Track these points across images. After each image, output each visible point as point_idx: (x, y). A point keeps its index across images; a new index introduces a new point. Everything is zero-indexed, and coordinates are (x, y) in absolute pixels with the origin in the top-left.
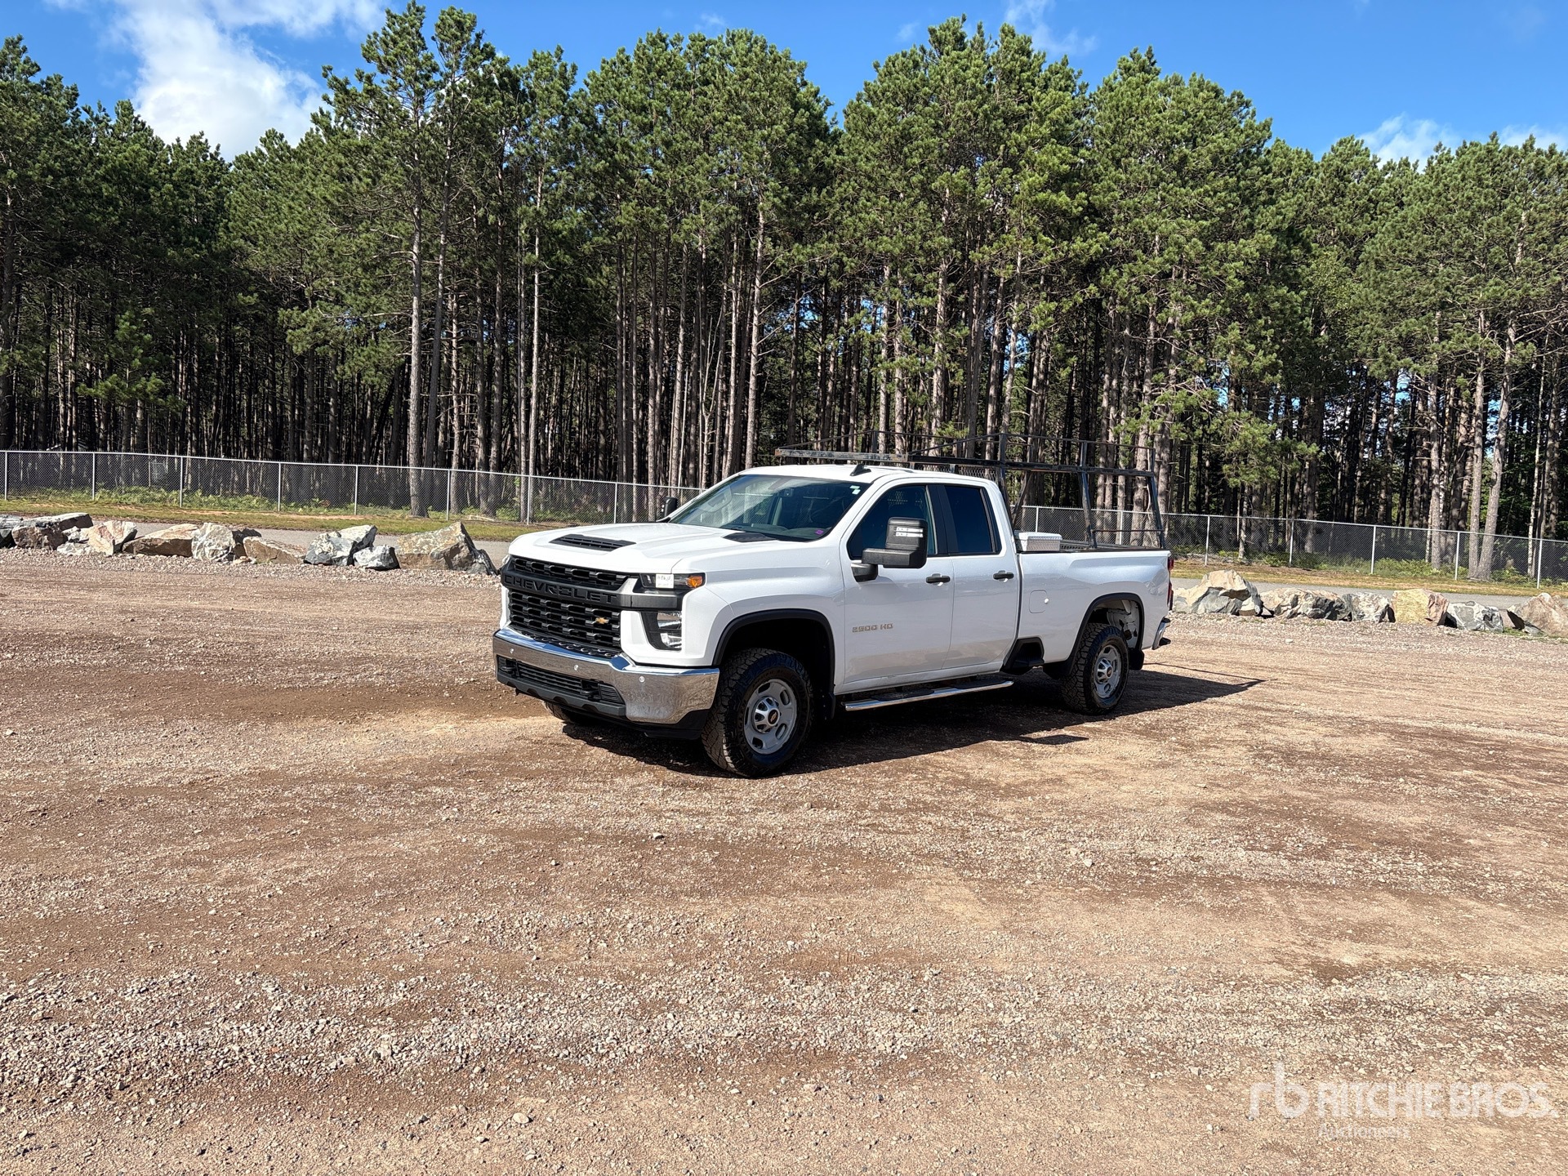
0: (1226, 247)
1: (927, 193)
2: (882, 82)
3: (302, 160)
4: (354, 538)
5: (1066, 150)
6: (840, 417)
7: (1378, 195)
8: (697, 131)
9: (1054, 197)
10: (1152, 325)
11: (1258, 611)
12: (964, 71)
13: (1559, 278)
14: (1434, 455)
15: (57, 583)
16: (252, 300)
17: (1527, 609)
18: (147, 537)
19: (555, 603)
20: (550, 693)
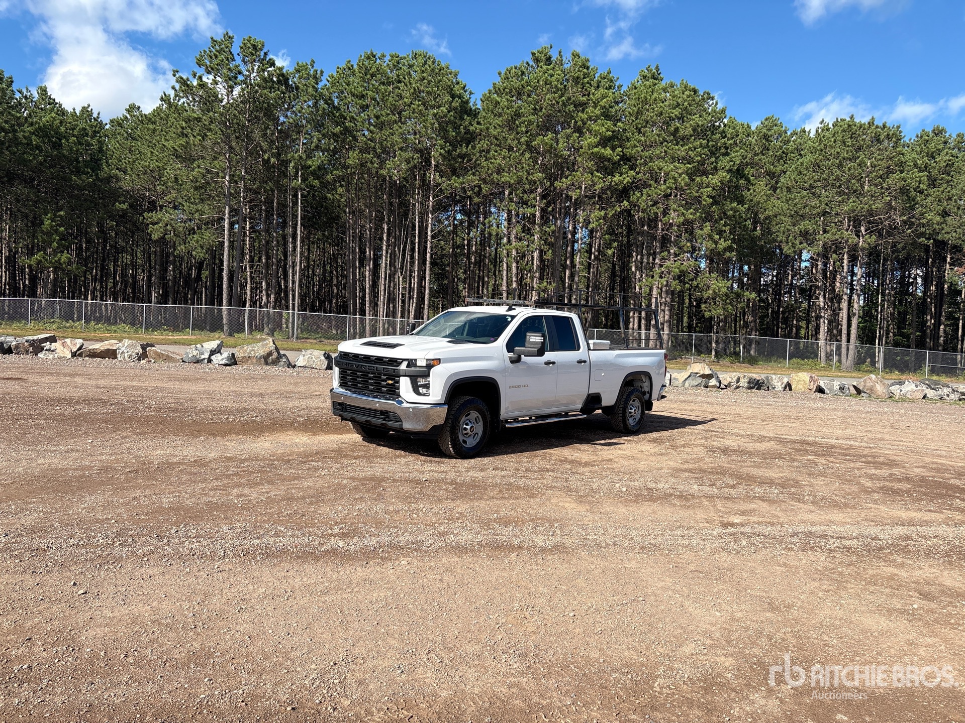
0: (702, 180)
1: (529, 148)
2: (503, 83)
3: (154, 123)
4: (211, 348)
5: (609, 123)
6: (479, 277)
7: (787, 149)
8: (395, 110)
9: (603, 151)
10: (660, 223)
11: (718, 385)
12: (551, 77)
13: (889, 198)
14: (822, 299)
15: (49, 373)
16: (124, 206)
17: (862, 383)
18: (90, 348)
19: (365, 375)
20: (362, 418)
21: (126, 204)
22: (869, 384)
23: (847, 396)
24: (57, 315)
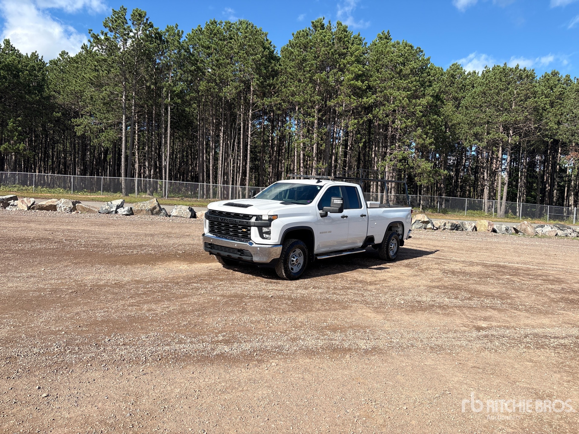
0: (416, 101)
1: (311, 80)
2: (295, 40)
4: (117, 204)
5: (360, 66)
7: (466, 83)
8: (228, 56)
9: (356, 83)
10: (390, 128)
11: (432, 228)
12: (324, 37)
13: (527, 114)
14: (485, 174)
15: (13, 220)
16: (59, 115)
17: (519, 226)
18: (39, 204)
19: (227, 225)
20: (226, 254)
21: (60, 113)
22: (524, 227)
23: (510, 234)
24: (17, 182)
